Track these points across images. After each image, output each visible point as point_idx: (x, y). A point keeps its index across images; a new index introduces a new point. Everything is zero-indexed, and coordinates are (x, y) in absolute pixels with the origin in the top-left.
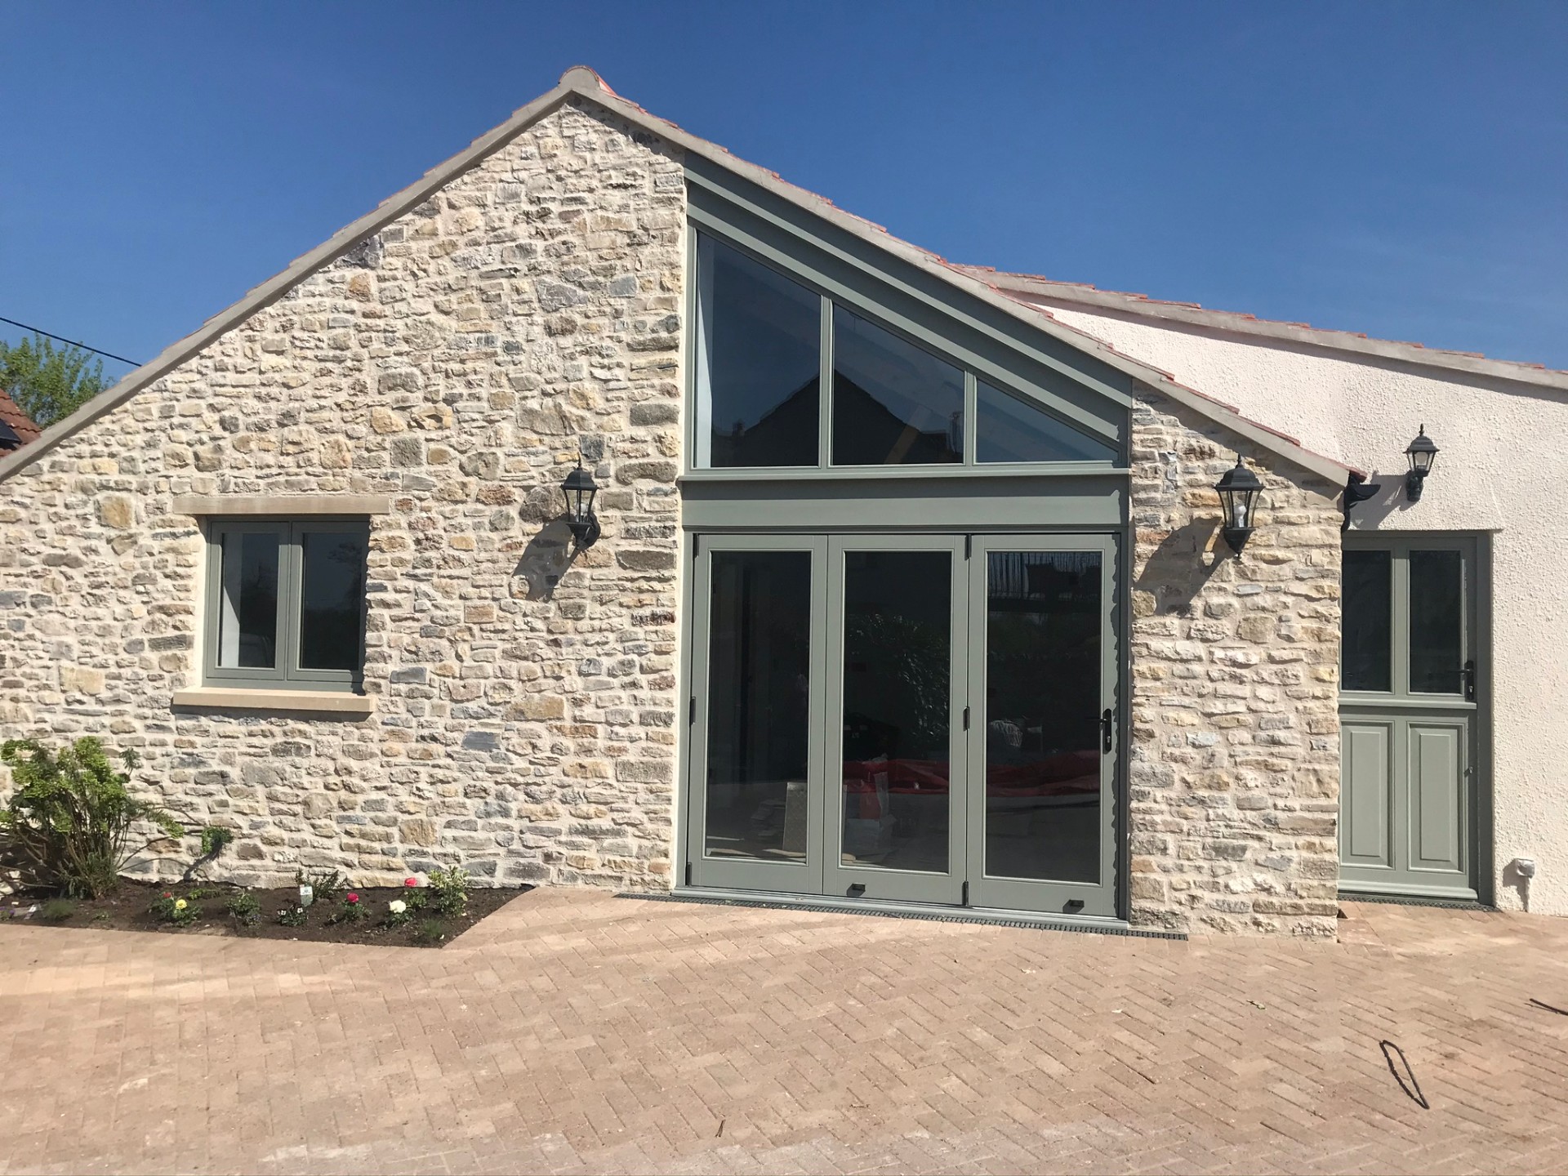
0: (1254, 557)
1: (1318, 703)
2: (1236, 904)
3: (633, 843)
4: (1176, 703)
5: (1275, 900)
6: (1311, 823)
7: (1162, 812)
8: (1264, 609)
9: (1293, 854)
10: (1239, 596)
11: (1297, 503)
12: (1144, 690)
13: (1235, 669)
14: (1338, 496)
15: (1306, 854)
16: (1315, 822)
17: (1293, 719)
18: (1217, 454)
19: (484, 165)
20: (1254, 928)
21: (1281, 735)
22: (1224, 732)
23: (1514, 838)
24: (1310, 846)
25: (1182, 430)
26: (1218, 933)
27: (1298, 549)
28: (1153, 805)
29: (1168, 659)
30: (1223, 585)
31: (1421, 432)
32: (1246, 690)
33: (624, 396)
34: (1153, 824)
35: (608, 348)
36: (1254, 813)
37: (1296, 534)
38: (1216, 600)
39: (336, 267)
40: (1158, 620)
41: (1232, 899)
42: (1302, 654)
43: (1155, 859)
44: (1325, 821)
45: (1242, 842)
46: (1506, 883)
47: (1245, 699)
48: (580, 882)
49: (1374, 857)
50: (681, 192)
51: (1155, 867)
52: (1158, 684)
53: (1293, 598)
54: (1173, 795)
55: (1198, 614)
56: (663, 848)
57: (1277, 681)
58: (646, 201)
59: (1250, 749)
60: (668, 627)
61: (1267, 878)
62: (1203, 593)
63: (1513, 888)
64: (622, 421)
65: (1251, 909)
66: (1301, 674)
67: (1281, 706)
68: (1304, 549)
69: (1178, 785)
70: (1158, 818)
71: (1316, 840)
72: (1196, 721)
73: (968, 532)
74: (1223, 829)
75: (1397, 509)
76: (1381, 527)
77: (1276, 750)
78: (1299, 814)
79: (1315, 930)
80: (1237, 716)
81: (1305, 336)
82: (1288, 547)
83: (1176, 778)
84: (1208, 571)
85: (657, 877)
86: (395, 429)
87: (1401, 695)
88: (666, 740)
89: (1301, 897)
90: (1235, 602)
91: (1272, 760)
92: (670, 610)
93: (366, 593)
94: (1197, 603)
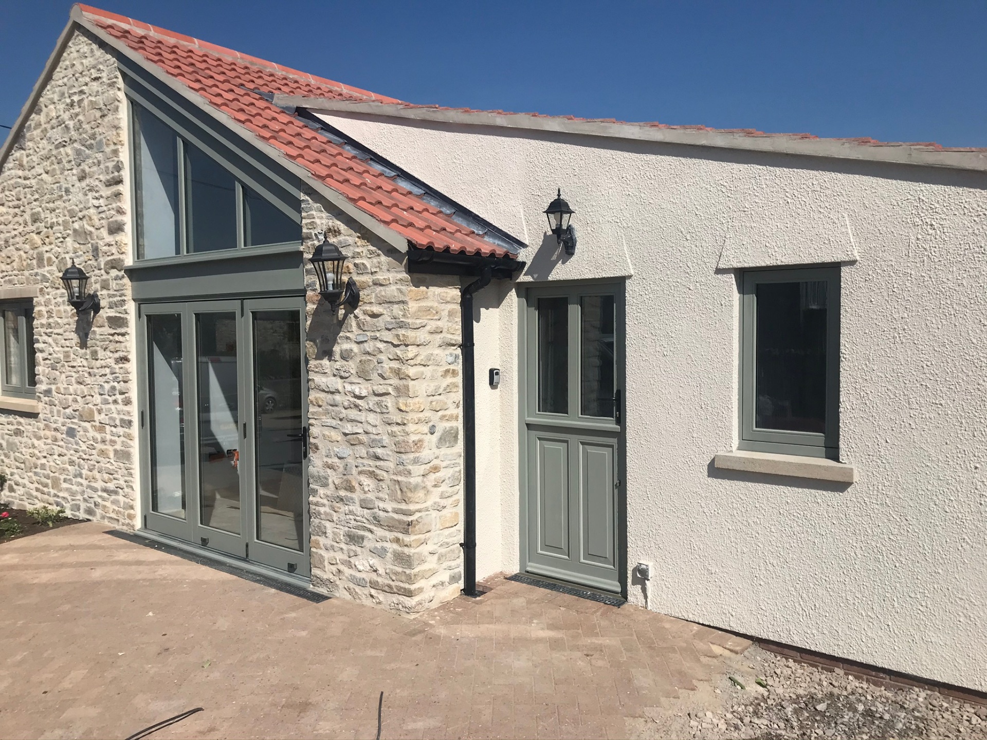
0: (365, 313)
1: (400, 428)
2: (360, 580)
3: (121, 499)
4: (329, 424)
5: (380, 580)
6: (397, 523)
7: (324, 505)
8: (368, 353)
9: (388, 545)
10: (358, 343)
11: (384, 268)
12: (313, 414)
13: (356, 400)
14: (405, 261)
15: (395, 546)
16: (399, 521)
17: (386, 440)
18: (342, 231)
19: (54, 77)
20: (371, 599)
21: (379, 451)
22: (353, 447)
23: (640, 544)
24: (397, 540)
25: (325, 214)
26: (353, 599)
27: (386, 305)
28: (320, 500)
29: (324, 391)
30: (348, 334)
31: (559, 195)
32: (362, 416)
33: (104, 216)
34: (319, 513)
35: (97, 186)
36: (368, 511)
37: (383, 293)
38: (346, 346)
39: (15, 151)
40: (318, 362)
41: (358, 575)
42: (390, 390)
43: (322, 540)
44: (404, 522)
45: (361, 533)
46: (634, 583)
47: (362, 423)
48: (106, 520)
49: (558, 549)
50: (116, 77)
51: (322, 545)
52: (320, 409)
53: (385, 345)
54: (329, 493)
55: (337, 357)
56: (131, 504)
57: (378, 410)
58: (105, 86)
59: (366, 462)
60: (127, 365)
61: (375, 562)
62: (339, 341)
63: (639, 587)
64: (104, 232)
65: (368, 585)
66: (389, 405)
67: (380, 430)
68: (389, 305)
69: (331, 486)
70: (322, 510)
71: (400, 536)
72: (339, 439)
73: (242, 297)
74: (353, 522)
75: (560, 262)
76: (550, 278)
77: (379, 463)
78: (391, 514)
79: (400, 606)
80: (358, 436)
81: (500, 120)
82: (380, 304)
83: (330, 481)
84: (341, 324)
85: (130, 521)
86: (36, 246)
87: (575, 418)
88: (129, 437)
89: (393, 581)
90: (355, 348)
91: (378, 472)
92: (125, 354)
93: (34, 344)
94: (337, 349)
